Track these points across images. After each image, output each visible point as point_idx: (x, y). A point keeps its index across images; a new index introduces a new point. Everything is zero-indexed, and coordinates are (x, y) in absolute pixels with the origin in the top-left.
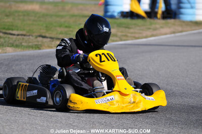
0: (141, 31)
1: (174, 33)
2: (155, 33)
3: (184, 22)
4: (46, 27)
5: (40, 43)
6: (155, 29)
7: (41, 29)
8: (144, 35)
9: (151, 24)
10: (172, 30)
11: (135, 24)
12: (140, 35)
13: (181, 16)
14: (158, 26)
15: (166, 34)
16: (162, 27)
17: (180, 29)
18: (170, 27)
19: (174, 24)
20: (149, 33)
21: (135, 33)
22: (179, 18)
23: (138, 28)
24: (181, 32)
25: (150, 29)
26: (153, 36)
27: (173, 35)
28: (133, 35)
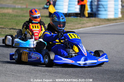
0: (74, 25)
1: (95, 26)
2: (83, 26)
3: (101, 19)
4: (17, 23)
5: (12, 33)
6: (83, 24)
7: (13, 24)
8: (77, 27)
9: (81, 21)
10: (93, 24)
11: (71, 21)
12: (74, 27)
13: (99, 16)
14: (85, 22)
15: (90, 27)
16: (87, 23)
17: (98, 23)
18: (92, 23)
19: (95, 21)
20: (79, 26)
21: (71, 26)
22: (98, 17)
23: (73, 23)
24: (99, 25)
25: (80, 23)
26: (81, 28)
27: (94, 27)
28: (70, 27)
